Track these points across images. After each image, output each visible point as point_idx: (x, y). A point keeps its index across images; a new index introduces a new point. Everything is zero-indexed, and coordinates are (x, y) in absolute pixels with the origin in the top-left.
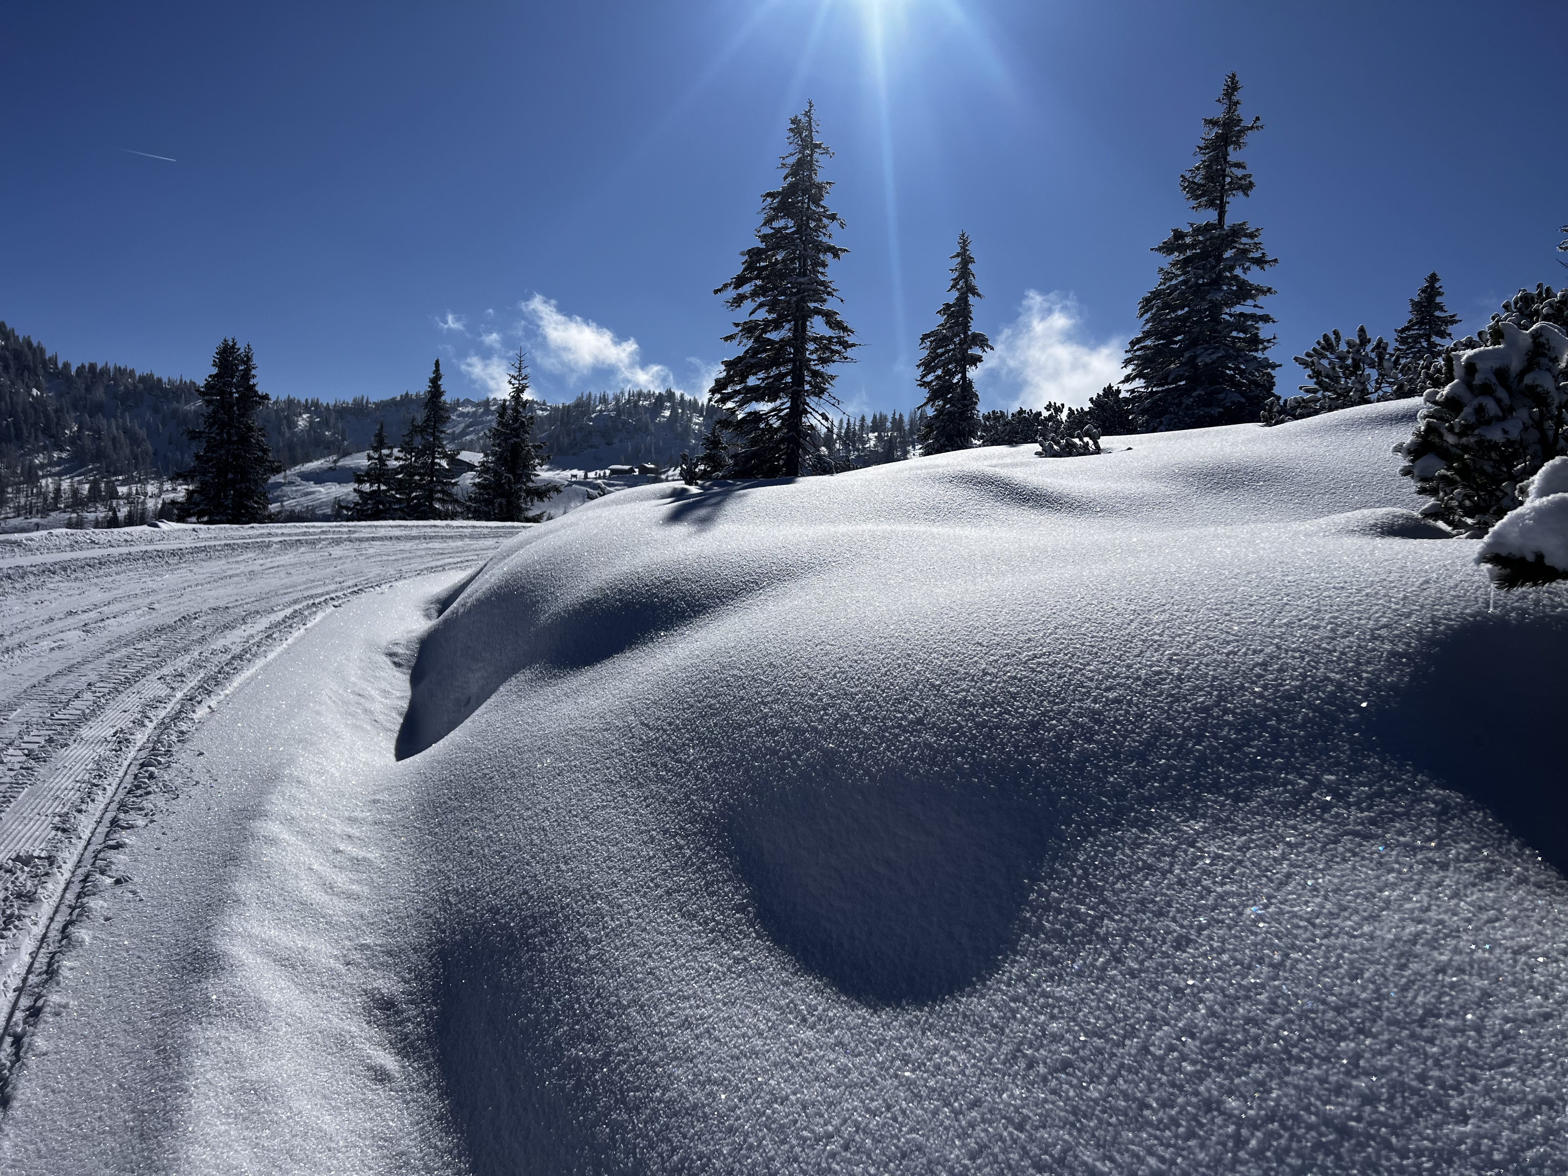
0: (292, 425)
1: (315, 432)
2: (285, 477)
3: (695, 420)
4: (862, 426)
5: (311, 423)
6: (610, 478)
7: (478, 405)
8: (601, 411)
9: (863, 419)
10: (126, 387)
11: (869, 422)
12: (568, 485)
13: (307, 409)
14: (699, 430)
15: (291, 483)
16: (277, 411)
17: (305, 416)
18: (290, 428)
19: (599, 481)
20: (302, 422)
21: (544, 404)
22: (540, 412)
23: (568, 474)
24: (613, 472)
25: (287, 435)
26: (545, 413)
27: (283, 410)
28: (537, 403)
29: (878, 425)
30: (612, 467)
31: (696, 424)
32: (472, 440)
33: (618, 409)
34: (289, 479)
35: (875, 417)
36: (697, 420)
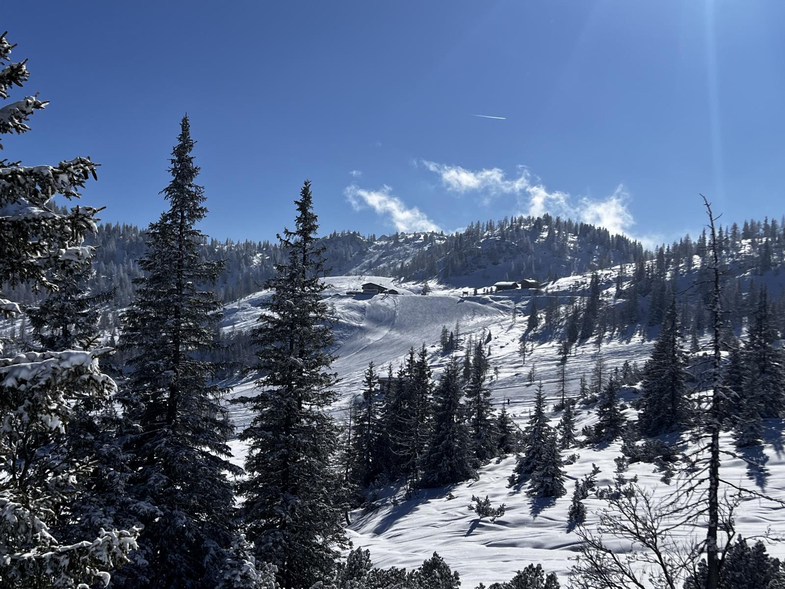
0: (248, 262)
1: (266, 267)
2: (239, 304)
3: (570, 239)
4: (734, 234)
5: (263, 260)
6: (496, 293)
7: (389, 239)
8: (488, 236)
9: (735, 227)
10: (131, 240)
11: (741, 229)
12: (461, 301)
13: (260, 249)
14: (574, 247)
15: (243, 309)
16: (237, 253)
17: (258, 255)
18: (247, 265)
19: (487, 296)
20: (256, 260)
21: (442, 234)
22: (438, 242)
23: (460, 291)
24: (499, 287)
25: (245, 271)
26: (443, 242)
27: (242, 252)
28: (436, 234)
29: (749, 232)
30: (497, 284)
31: (571, 242)
32: (384, 267)
33: (503, 235)
34: (242, 306)
35: (746, 224)
36: (572, 238)
